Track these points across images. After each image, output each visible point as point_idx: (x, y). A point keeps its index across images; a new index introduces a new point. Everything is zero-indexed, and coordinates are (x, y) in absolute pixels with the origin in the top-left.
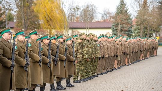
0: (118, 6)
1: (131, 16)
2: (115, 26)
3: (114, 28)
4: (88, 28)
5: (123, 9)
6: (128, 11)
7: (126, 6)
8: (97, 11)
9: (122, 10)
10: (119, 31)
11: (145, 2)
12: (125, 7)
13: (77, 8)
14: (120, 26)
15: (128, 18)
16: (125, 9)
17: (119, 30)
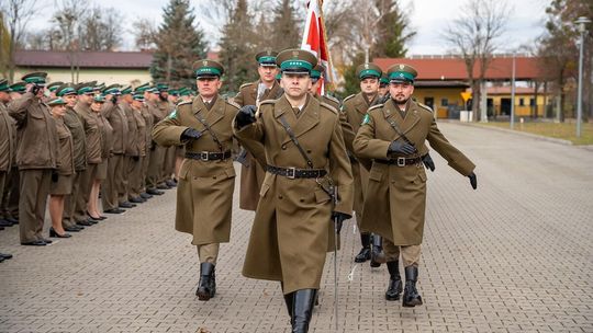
0: (166, 7)
1: (202, 36)
2: (159, 62)
3: (158, 68)
4: (75, 68)
5: (182, 16)
6: (194, 24)
7: (189, 9)
8: (122, 25)
9: (178, 19)
10: (168, 77)
11: (242, 6)
12: (186, 13)
13: (67, 16)
14: (170, 62)
15: (195, 41)
16: (187, 17)
17: (169, 72)
